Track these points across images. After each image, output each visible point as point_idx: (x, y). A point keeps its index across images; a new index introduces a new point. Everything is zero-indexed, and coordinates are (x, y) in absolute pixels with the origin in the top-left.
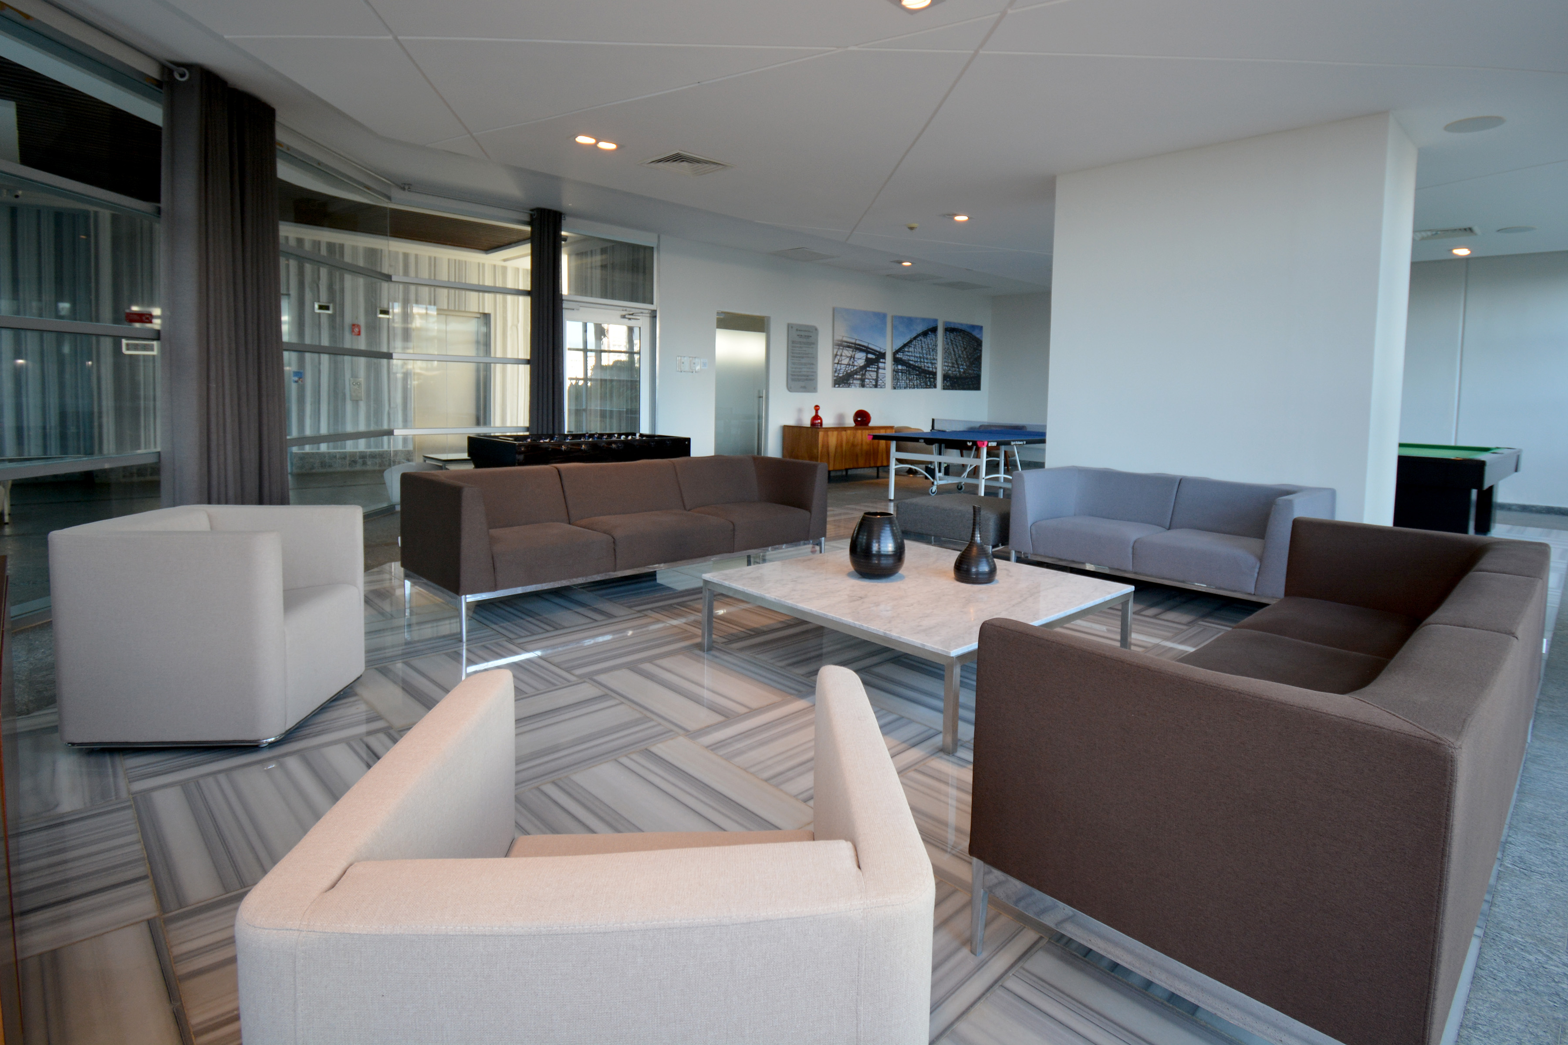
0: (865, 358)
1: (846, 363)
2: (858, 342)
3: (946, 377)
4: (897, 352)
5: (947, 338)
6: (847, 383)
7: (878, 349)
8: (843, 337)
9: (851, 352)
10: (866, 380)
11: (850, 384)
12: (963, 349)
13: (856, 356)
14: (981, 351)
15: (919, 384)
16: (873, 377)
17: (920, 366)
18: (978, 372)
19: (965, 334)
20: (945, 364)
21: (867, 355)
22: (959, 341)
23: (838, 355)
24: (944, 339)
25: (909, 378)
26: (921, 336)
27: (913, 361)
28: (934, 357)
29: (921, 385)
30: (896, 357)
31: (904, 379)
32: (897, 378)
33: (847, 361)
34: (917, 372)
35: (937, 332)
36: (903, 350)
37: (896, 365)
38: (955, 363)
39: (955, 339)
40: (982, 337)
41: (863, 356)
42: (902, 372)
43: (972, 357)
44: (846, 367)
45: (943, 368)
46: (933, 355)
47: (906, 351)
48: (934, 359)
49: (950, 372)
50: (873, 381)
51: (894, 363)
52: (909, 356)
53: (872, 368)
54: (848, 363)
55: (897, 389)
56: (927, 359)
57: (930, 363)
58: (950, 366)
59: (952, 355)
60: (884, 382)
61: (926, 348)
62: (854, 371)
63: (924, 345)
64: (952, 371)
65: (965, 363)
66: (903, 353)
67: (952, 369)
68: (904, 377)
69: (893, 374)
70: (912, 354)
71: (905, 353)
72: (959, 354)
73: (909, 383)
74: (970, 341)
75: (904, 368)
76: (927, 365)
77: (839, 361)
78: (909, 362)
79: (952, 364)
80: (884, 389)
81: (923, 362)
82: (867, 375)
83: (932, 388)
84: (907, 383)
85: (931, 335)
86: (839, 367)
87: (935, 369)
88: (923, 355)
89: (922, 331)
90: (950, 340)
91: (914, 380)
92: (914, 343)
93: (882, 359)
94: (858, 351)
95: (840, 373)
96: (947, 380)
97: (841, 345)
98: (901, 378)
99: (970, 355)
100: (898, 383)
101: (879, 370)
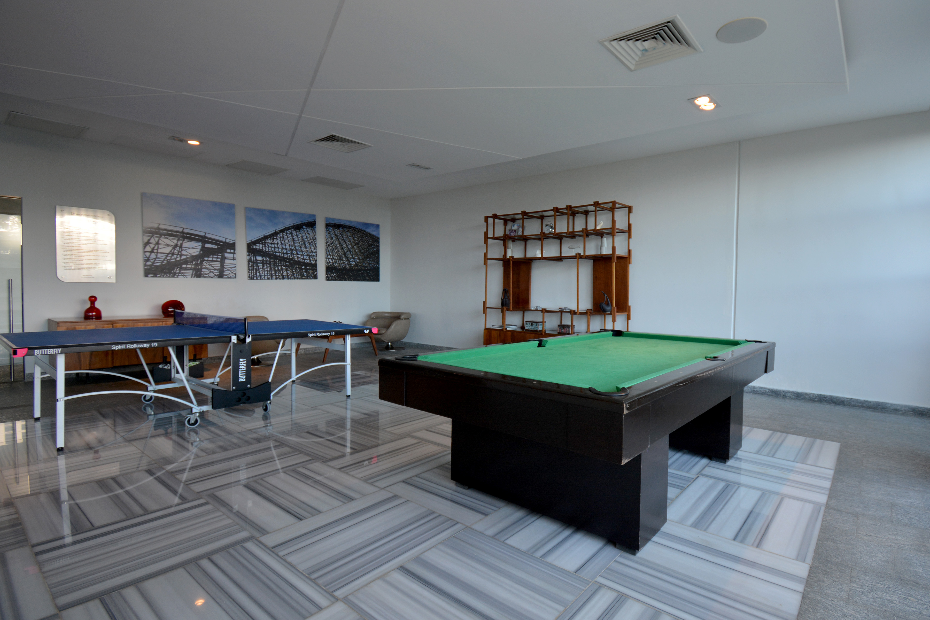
0: (200, 247)
2: (186, 231)
3: (329, 269)
4: (254, 243)
5: (329, 233)
6: (170, 273)
7: (224, 240)
8: (160, 224)
9: (175, 242)
10: (203, 270)
11: (175, 274)
12: (353, 244)
13: (184, 245)
14: (378, 246)
15: (291, 274)
16: (215, 267)
17: (291, 257)
18: (375, 265)
19: (356, 230)
20: (329, 257)
21: (204, 245)
22: (348, 236)
23: (151, 243)
24: (327, 234)
25: (274, 268)
26: (291, 229)
27: (280, 253)
28: (312, 250)
29: (294, 276)
30: (253, 248)
31: (266, 270)
32: (256, 268)
33: (168, 250)
34: (287, 264)
35: (315, 227)
36: (264, 241)
37: (253, 256)
38: (344, 256)
39: (343, 235)
40: (379, 234)
41: (196, 246)
42: (263, 262)
43: (366, 252)
44: (167, 256)
45: (326, 260)
46: (311, 248)
47: (268, 243)
48: (312, 252)
49: (337, 264)
50: (216, 271)
51: (250, 254)
52: (273, 247)
53: (213, 258)
54: (171, 251)
55: (257, 279)
56: (302, 251)
57: (307, 255)
58: (336, 260)
59: (339, 249)
60: (235, 272)
61: (299, 241)
62: (181, 260)
63: (297, 238)
64: (339, 263)
65: (357, 256)
66: (265, 244)
67: (339, 262)
68: (267, 267)
69: (249, 264)
70: (279, 246)
71: (267, 244)
72: (348, 248)
73: (275, 273)
74: (362, 237)
75: (266, 259)
76: (302, 257)
77: (153, 249)
78: (275, 253)
79: (339, 257)
80: (235, 279)
81: (295, 254)
82: (205, 265)
83: (310, 279)
84: (271, 273)
85: (306, 229)
86: (153, 256)
87: (313, 260)
88: (295, 248)
89: (293, 225)
90: (336, 235)
91: (282, 271)
92: (281, 236)
93: (231, 249)
94: (188, 240)
95: (157, 263)
96: (334, 271)
97: (157, 233)
98: (261, 269)
99: (363, 250)
100: (258, 274)
101: (226, 260)
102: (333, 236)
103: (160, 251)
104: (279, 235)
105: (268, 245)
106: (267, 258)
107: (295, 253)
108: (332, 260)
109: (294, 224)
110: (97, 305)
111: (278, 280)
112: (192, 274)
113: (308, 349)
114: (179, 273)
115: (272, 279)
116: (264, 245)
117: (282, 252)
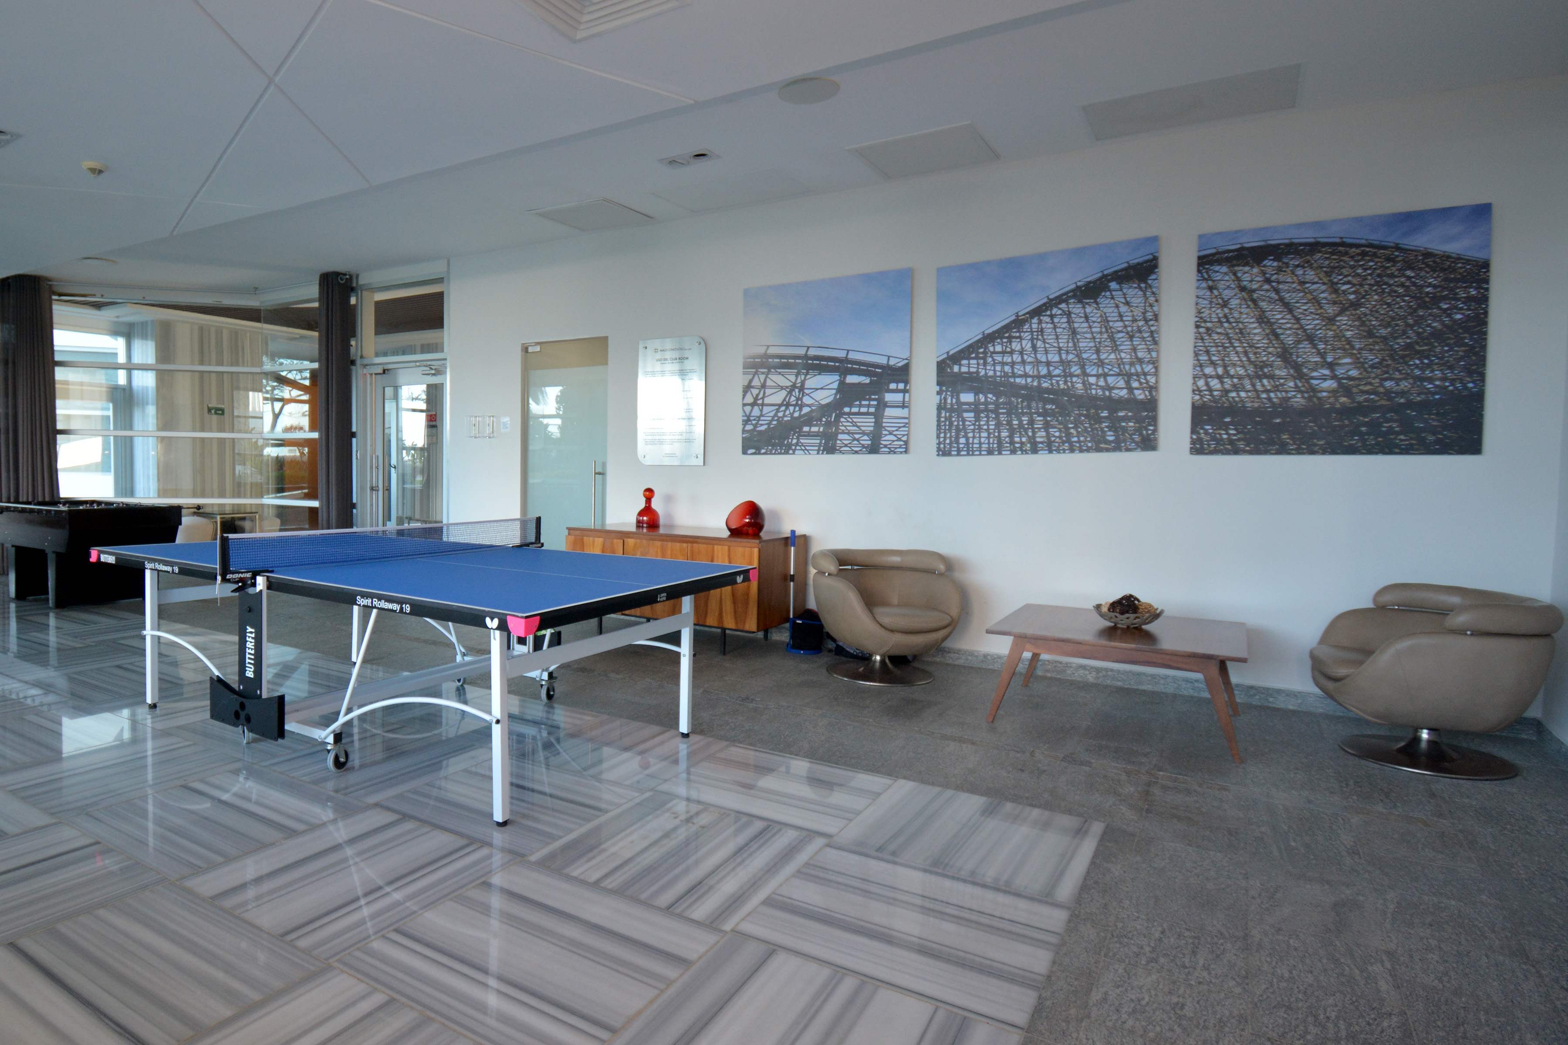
0: (835, 385)
1: (780, 402)
2: (812, 352)
3: (1202, 414)
4: (955, 358)
5: (1211, 289)
6: (781, 445)
7: (883, 361)
8: (768, 346)
9: (793, 378)
10: (840, 437)
11: (789, 446)
12: (1331, 310)
13: (808, 384)
14: (1483, 300)
15: (1060, 437)
16: (863, 428)
17: (1062, 386)
18: (1452, 382)
19: (1346, 253)
20: (1209, 370)
21: (845, 378)
22: (1302, 283)
23: (753, 387)
24: (1201, 293)
25: (1009, 423)
26: (1066, 301)
27: (1030, 376)
28: (1140, 355)
30: (952, 372)
31: (985, 427)
32: (958, 425)
33: (778, 398)
34: (1049, 407)
35: (1153, 277)
36: (981, 350)
37: (952, 392)
38: (1279, 362)
39: (1279, 282)
41: (830, 382)
42: (976, 409)
43: (1404, 332)
44: (778, 411)
45: (1194, 383)
46: (1135, 349)
47: (995, 352)
48: (1140, 361)
49: (1243, 394)
50: (866, 437)
51: (944, 388)
52: (1007, 364)
53: (860, 406)
54: (784, 400)
55: (958, 455)
56: (1101, 363)
57: (1118, 375)
58: (1240, 378)
59: (1257, 338)
60: (905, 438)
61: (1092, 333)
62: (800, 416)
63: (1086, 325)
64: (1256, 391)
65: (1352, 355)
66: (984, 359)
67: (1253, 385)
68: (988, 421)
69: (939, 416)
70: (1025, 357)
71: (991, 356)
72: (1302, 327)
73: (1011, 437)
74: (1379, 276)
75: (986, 398)
76: (1102, 383)
77: (756, 399)
78: (1012, 380)
79: (1255, 366)
80: (904, 456)
81: (1077, 376)
82: (845, 424)
83: (1128, 450)
84: (999, 437)
85: (1121, 290)
86: (756, 412)
87: (1143, 389)
88: (1077, 356)
89: (1074, 286)
90: (1243, 289)
91: (1033, 429)
92: (1035, 326)
93: (897, 382)
94: (816, 372)
95: (762, 425)
96: (1228, 420)
97: (762, 365)
98: (972, 427)
99: (1386, 328)
100: (962, 440)
101: (887, 410)
102: (1227, 294)
103: (767, 401)
104: (1027, 326)
105: (994, 360)
106: (990, 396)
107: (1079, 372)
108: (1222, 383)
109: (1079, 284)
110: (655, 504)
111: (1019, 458)
112: (819, 446)
113: (1110, 673)
114: (797, 444)
115: (1000, 453)
116: (981, 362)
117: (1036, 373)
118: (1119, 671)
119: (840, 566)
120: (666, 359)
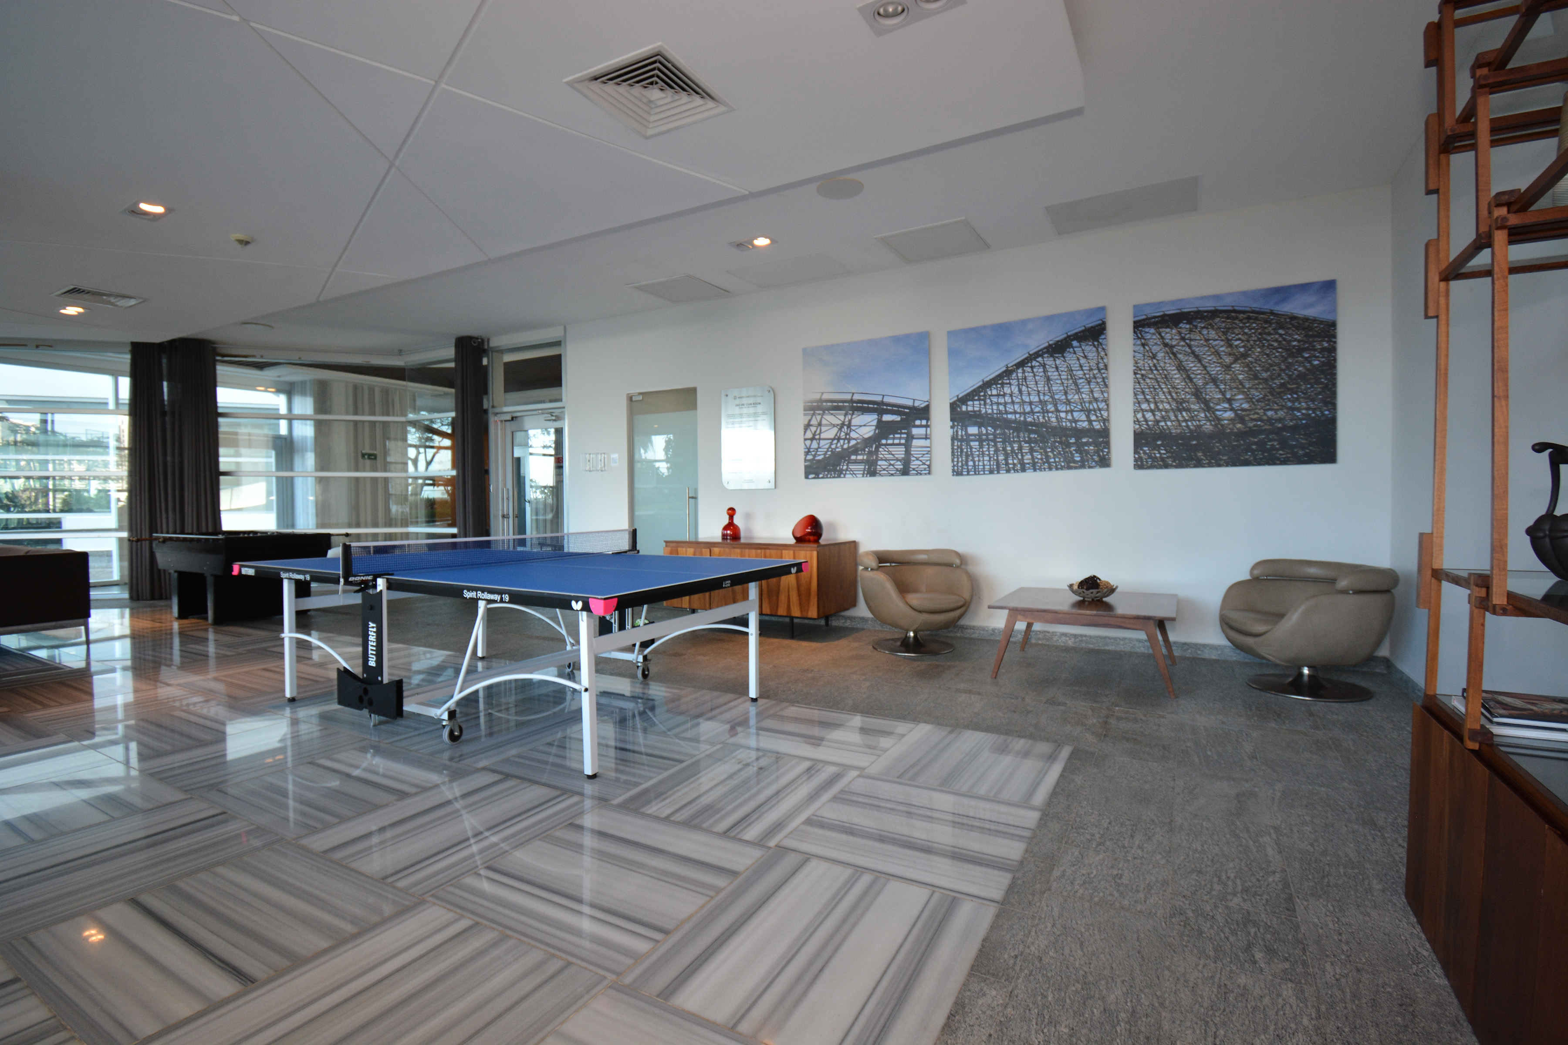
0: (875, 423)
1: (832, 437)
2: (856, 397)
3: (1141, 439)
4: (963, 400)
5: (1143, 345)
6: (835, 470)
7: (909, 403)
8: (823, 393)
9: (842, 418)
10: (880, 463)
11: (841, 471)
12: (1228, 360)
13: (854, 422)
14: (1333, 350)
15: (1042, 459)
16: (896, 456)
17: (1041, 420)
18: (1314, 410)
19: (1237, 318)
20: (1145, 406)
21: (881, 417)
22: (1207, 340)
23: (811, 425)
24: (1137, 348)
25: (1004, 449)
26: (1042, 356)
27: (1018, 413)
28: (1096, 395)
29: (1049, 463)
30: (961, 411)
31: (987, 453)
32: (967, 452)
33: (831, 433)
34: (1032, 436)
35: (1103, 337)
36: (982, 394)
37: (962, 426)
38: (1193, 399)
39: (1191, 340)
40: (1334, 310)
41: (870, 420)
42: (980, 439)
43: (1279, 375)
44: (831, 444)
45: (1135, 416)
46: (1092, 392)
47: (992, 395)
48: (1096, 400)
49: (1169, 423)
50: (899, 463)
51: (956, 423)
52: (1001, 404)
53: (894, 438)
54: (836, 435)
55: (968, 474)
56: (1068, 402)
57: (1081, 411)
58: (1167, 411)
59: (1177, 381)
60: (928, 463)
61: (1061, 379)
62: (849, 448)
63: (1056, 373)
64: (1178, 421)
65: (1243, 393)
66: (985, 400)
67: (1176, 416)
68: (989, 448)
69: (953, 445)
70: (1014, 398)
71: (990, 399)
72: (1208, 373)
73: (1006, 459)
74: (1260, 334)
75: (987, 430)
76: (1070, 417)
77: (814, 435)
78: (1005, 416)
79: (1177, 402)
80: (928, 477)
81: (1052, 412)
82: (883, 453)
83: (1090, 467)
84: (997, 460)
85: (1081, 347)
86: (815, 445)
87: (1099, 421)
88: (1051, 397)
89: (1047, 344)
90: (1166, 345)
91: (1022, 453)
92: (1020, 375)
93: (921, 419)
94: (860, 413)
95: (819, 455)
96: (1159, 443)
97: (819, 408)
98: (977, 453)
99: (1266, 371)
100: (971, 463)
101: (914, 441)
102: (1155, 349)
103: (823, 436)
104: (1014, 375)
105: (991, 401)
106: (990, 428)
107: (1053, 409)
108: (1154, 415)
109: (1051, 343)
110: (737, 520)
111: (1013, 476)
112: (864, 471)
113: (1084, 638)
114: (847, 470)
115: (998, 472)
116: (982, 402)
117: (1022, 410)
118: (1090, 637)
119: (880, 563)
120: (743, 405)
